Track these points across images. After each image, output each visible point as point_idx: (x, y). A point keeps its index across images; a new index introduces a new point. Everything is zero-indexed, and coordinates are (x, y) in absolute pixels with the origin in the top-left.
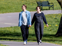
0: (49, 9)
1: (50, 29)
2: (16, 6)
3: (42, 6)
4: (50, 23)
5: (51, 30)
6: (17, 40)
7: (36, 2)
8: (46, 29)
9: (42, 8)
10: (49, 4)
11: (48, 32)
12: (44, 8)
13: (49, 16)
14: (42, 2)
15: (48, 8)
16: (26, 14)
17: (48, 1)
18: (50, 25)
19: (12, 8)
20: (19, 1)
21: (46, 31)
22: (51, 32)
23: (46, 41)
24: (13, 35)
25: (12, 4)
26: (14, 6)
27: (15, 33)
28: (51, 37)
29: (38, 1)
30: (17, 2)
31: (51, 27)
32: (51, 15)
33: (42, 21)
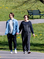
0: (40, 18)
1: (41, 38)
2: (6, 14)
3: (32, 14)
4: (41, 32)
5: (42, 40)
6: (7, 49)
7: (26, 11)
8: (36, 38)
9: (33, 17)
10: (40, 12)
11: (39, 41)
12: (35, 16)
13: (40, 24)
14: (33, 10)
15: (39, 16)
16: (13, 23)
17: (39, 10)
18: (41, 35)
19: (2, 17)
20: (9, 10)
21: (37, 40)
22: (42, 41)
23: (37, 50)
24: (3, 45)
25: (2, 13)
26: (4, 15)
27: (5, 43)
28: (42, 46)
29: (28, 10)
30: (6, 10)
31: (42, 36)
32: (42, 24)
33: (29, 29)
